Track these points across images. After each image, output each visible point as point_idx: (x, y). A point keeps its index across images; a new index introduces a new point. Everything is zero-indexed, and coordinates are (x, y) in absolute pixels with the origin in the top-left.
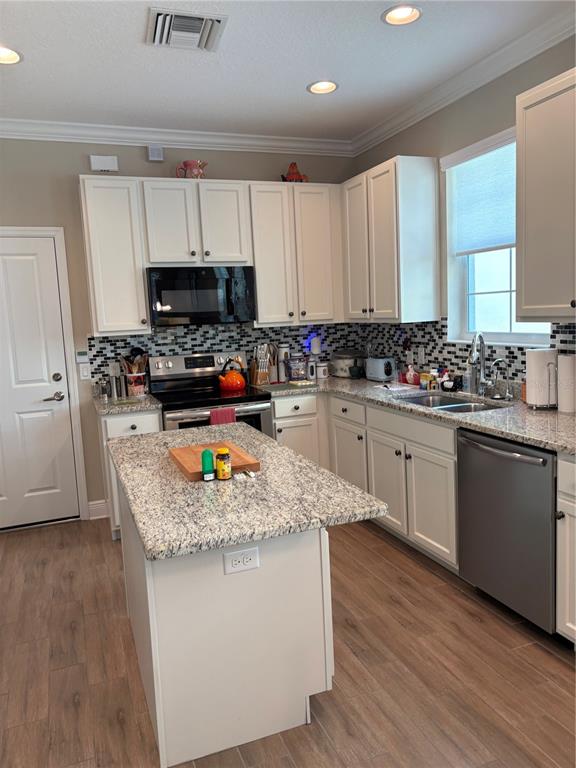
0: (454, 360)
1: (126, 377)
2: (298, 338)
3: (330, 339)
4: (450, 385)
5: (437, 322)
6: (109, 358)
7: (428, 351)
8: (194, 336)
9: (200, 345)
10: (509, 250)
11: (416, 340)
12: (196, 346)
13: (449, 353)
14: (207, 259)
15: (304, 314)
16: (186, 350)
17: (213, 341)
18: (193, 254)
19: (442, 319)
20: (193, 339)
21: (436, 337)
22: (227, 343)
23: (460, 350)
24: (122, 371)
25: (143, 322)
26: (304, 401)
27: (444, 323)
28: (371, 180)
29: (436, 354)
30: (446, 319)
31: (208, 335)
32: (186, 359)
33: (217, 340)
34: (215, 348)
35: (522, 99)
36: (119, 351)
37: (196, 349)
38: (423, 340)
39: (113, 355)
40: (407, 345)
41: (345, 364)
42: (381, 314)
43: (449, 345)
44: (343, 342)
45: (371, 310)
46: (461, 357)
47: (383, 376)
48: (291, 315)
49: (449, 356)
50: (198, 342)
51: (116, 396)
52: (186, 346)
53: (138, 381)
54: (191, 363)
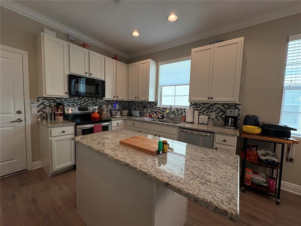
0: (159, 111)
1: (54, 113)
2: (112, 104)
3: (120, 105)
4: (160, 117)
5: (154, 102)
7: (151, 109)
8: (81, 101)
9: (83, 104)
10: (175, 86)
11: (147, 106)
12: (81, 104)
13: (158, 110)
14: (91, 76)
15: (117, 97)
16: (78, 105)
17: (87, 103)
18: (86, 73)
19: (156, 101)
20: (80, 102)
21: (154, 106)
22: (92, 104)
23: (162, 109)
24: (52, 111)
25: (66, 93)
26: (120, 122)
27: (157, 102)
28: (140, 64)
29: (154, 110)
30: (157, 101)
31: (86, 101)
32: (79, 108)
33: (89, 103)
34: (88, 105)
36: (51, 103)
37: (81, 105)
38: (149, 106)
39: (48, 105)
40: (145, 107)
41: (126, 112)
42: (142, 99)
43: (158, 108)
44: (123, 106)
45: (138, 98)
46: (162, 111)
47: (139, 115)
48: (114, 97)
49: (158, 111)
50: (82, 103)
51: (49, 120)
52: (78, 104)
53: (60, 115)
54: (80, 109)
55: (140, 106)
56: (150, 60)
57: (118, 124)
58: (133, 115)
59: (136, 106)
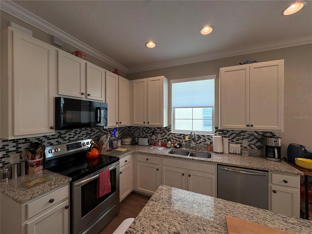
0: (174, 138)
2: (111, 132)
3: (120, 131)
4: (178, 146)
5: (167, 127)
6: (11, 151)
7: (163, 135)
8: (70, 133)
9: (73, 137)
10: (192, 108)
11: (156, 132)
12: (71, 138)
13: (172, 136)
14: (88, 97)
15: (121, 123)
16: (66, 140)
17: (79, 135)
18: (82, 94)
19: (170, 126)
20: (69, 135)
21: (166, 131)
22: (85, 135)
23: (177, 135)
24: (21, 158)
25: (51, 128)
27: (170, 127)
29: (166, 136)
30: (171, 126)
31: (77, 132)
32: (67, 146)
33: (81, 135)
34: (80, 138)
35: (222, 70)
36: (19, 146)
37: (71, 139)
38: (160, 132)
39: (15, 149)
40: (153, 133)
41: (128, 140)
42: (153, 124)
43: (172, 134)
44: (123, 132)
45: (148, 123)
46: (177, 137)
47: (147, 144)
48: (117, 123)
49: (172, 137)
50: (72, 136)
51: (16, 177)
52: (66, 139)
53: (38, 164)
54: (68, 148)
55: (146, 131)
56: (163, 77)
57: (126, 161)
58: (139, 143)
59: (141, 131)
